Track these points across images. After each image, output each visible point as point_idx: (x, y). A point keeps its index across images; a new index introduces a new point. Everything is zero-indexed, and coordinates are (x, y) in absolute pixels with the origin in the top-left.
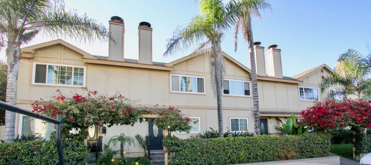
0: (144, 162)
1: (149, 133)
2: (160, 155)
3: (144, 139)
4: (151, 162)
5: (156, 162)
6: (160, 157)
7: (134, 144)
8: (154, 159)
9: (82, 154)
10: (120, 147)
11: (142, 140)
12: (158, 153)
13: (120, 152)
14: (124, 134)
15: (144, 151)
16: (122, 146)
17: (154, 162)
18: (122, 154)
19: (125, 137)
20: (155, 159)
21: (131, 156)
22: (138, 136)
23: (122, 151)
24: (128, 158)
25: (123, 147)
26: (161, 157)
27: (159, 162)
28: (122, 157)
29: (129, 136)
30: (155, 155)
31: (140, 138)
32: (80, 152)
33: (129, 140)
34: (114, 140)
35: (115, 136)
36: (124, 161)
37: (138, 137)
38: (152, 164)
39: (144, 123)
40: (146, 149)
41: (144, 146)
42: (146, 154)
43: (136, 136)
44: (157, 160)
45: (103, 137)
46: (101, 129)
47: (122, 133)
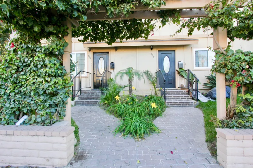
0: (159, 102)
1: (159, 69)
2: (176, 93)
3: (154, 75)
4: (167, 102)
5: (173, 103)
6: (177, 96)
7: (144, 80)
8: (169, 99)
9: (52, 83)
10: (128, 82)
11: (151, 76)
12: (174, 91)
13: (127, 88)
15: (154, 89)
16: (130, 81)
17: (170, 102)
18: (130, 91)
19: (133, 71)
20: (171, 98)
21: (140, 93)
22: (147, 72)
23: (130, 86)
24: (137, 96)
25: (131, 83)
26: (179, 97)
27: (177, 103)
28: (130, 94)
29: (137, 70)
30: (169, 93)
31: (149, 74)
32: (49, 79)
33: (138, 74)
35: (122, 70)
36: (133, 100)
37: (147, 73)
38: (169, 104)
39: (154, 57)
40: (156, 86)
41: (153, 83)
42: (156, 92)
43: (145, 72)
44: (173, 100)
45: (111, 73)
46: (110, 64)
47: (131, 67)
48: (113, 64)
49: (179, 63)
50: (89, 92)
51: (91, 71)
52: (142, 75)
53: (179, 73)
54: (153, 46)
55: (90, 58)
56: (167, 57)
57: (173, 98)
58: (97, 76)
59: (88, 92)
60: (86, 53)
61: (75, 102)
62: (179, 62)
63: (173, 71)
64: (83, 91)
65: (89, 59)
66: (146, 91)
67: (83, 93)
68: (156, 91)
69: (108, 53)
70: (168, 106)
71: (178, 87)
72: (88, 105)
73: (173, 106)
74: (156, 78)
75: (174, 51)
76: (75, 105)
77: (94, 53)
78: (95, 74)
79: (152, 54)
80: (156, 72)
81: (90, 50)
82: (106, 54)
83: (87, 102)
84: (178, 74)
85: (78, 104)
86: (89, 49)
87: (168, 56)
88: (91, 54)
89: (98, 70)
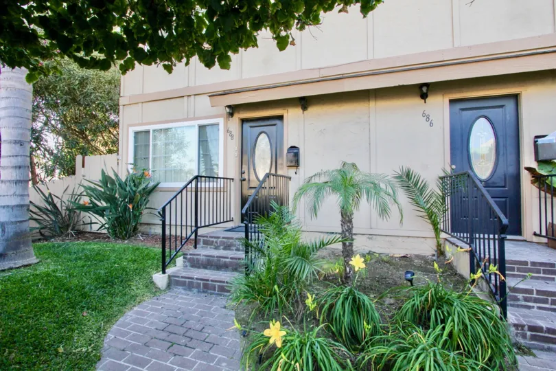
1: (452, 163)
2: (545, 272)
3: (434, 188)
4: (516, 325)
5: (550, 330)
11: (422, 191)
14: (354, 165)
15: (433, 234)
17: (531, 327)
19: (358, 178)
20: (527, 299)
22: (408, 175)
23: (347, 235)
25: (350, 221)
29: (373, 172)
31: (416, 184)
33: (375, 188)
34: (319, 189)
37: (408, 180)
38: (524, 336)
39: (431, 124)
40: (441, 226)
41: (431, 216)
42: (439, 245)
43: (400, 177)
44: (540, 308)
45: (290, 178)
46: (285, 151)
47: (349, 161)
48: (296, 151)
49: (540, 141)
50: (216, 242)
51: (233, 172)
52: (390, 191)
53: (538, 179)
54: (427, 85)
55: (232, 136)
56: (482, 120)
57: (536, 301)
58: (251, 188)
59: (215, 240)
60: (221, 121)
61: (169, 276)
62: (537, 137)
63: (511, 170)
64: (202, 239)
65: (229, 138)
66: (404, 239)
67: (201, 243)
68: (442, 242)
69: (281, 118)
70: (522, 341)
71: (535, 234)
72: (204, 292)
73: (546, 345)
74: (443, 198)
75: (516, 97)
76: (169, 286)
77: (243, 121)
78: (244, 180)
79: (426, 113)
80: (442, 174)
81: (231, 115)
82: (278, 122)
83: (202, 282)
84: (533, 182)
85: (178, 283)
86: (228, 110)
87: (489, 116)
88: (234, 124)
89: (255, 170)
